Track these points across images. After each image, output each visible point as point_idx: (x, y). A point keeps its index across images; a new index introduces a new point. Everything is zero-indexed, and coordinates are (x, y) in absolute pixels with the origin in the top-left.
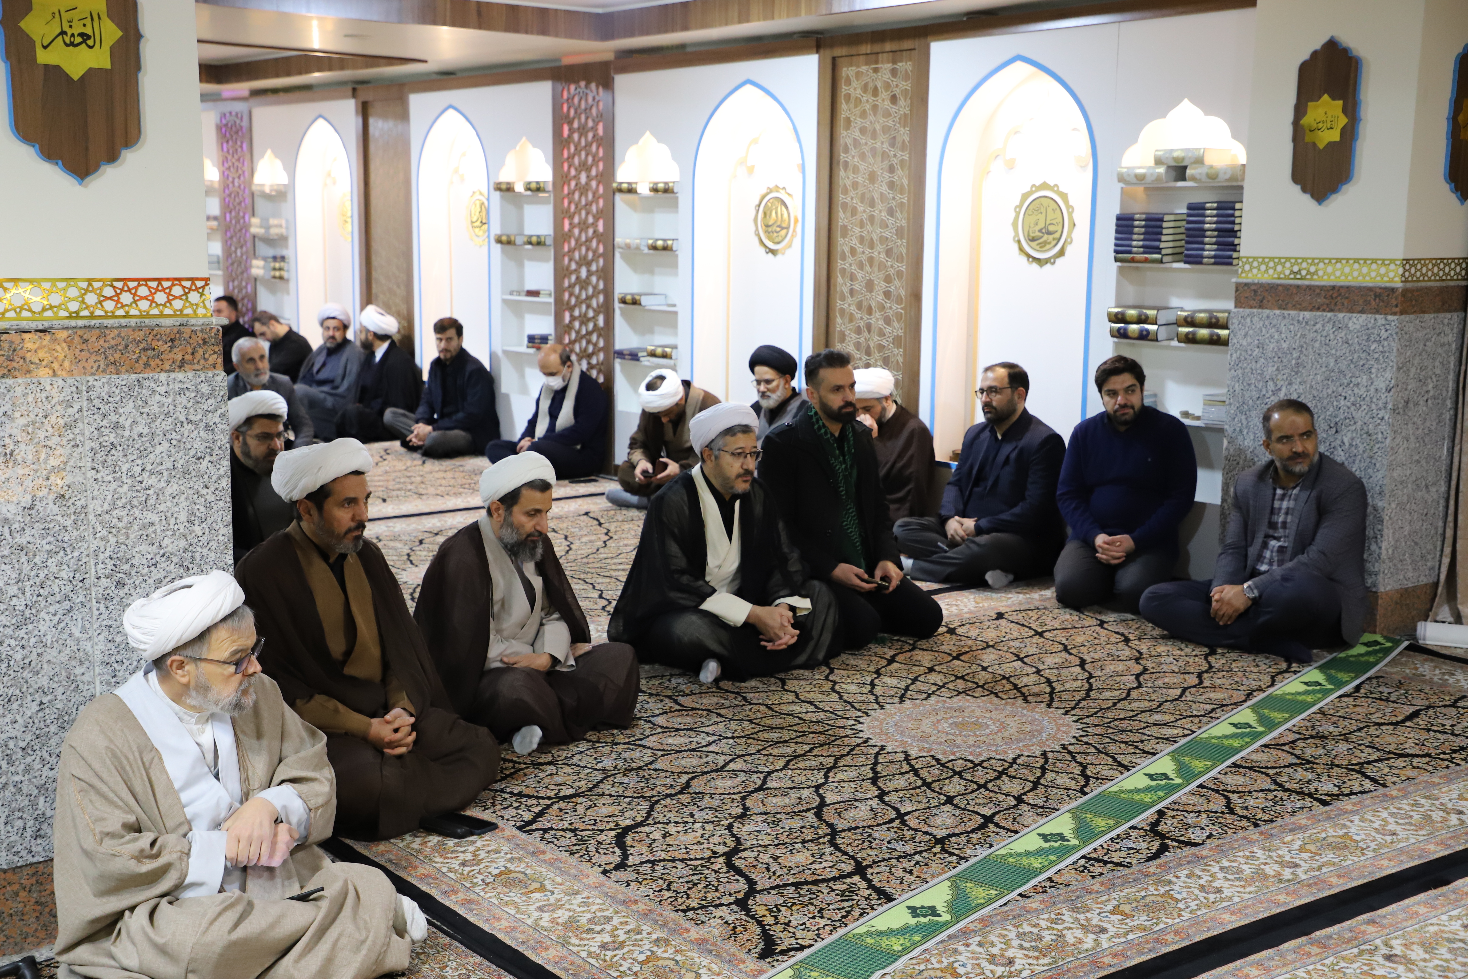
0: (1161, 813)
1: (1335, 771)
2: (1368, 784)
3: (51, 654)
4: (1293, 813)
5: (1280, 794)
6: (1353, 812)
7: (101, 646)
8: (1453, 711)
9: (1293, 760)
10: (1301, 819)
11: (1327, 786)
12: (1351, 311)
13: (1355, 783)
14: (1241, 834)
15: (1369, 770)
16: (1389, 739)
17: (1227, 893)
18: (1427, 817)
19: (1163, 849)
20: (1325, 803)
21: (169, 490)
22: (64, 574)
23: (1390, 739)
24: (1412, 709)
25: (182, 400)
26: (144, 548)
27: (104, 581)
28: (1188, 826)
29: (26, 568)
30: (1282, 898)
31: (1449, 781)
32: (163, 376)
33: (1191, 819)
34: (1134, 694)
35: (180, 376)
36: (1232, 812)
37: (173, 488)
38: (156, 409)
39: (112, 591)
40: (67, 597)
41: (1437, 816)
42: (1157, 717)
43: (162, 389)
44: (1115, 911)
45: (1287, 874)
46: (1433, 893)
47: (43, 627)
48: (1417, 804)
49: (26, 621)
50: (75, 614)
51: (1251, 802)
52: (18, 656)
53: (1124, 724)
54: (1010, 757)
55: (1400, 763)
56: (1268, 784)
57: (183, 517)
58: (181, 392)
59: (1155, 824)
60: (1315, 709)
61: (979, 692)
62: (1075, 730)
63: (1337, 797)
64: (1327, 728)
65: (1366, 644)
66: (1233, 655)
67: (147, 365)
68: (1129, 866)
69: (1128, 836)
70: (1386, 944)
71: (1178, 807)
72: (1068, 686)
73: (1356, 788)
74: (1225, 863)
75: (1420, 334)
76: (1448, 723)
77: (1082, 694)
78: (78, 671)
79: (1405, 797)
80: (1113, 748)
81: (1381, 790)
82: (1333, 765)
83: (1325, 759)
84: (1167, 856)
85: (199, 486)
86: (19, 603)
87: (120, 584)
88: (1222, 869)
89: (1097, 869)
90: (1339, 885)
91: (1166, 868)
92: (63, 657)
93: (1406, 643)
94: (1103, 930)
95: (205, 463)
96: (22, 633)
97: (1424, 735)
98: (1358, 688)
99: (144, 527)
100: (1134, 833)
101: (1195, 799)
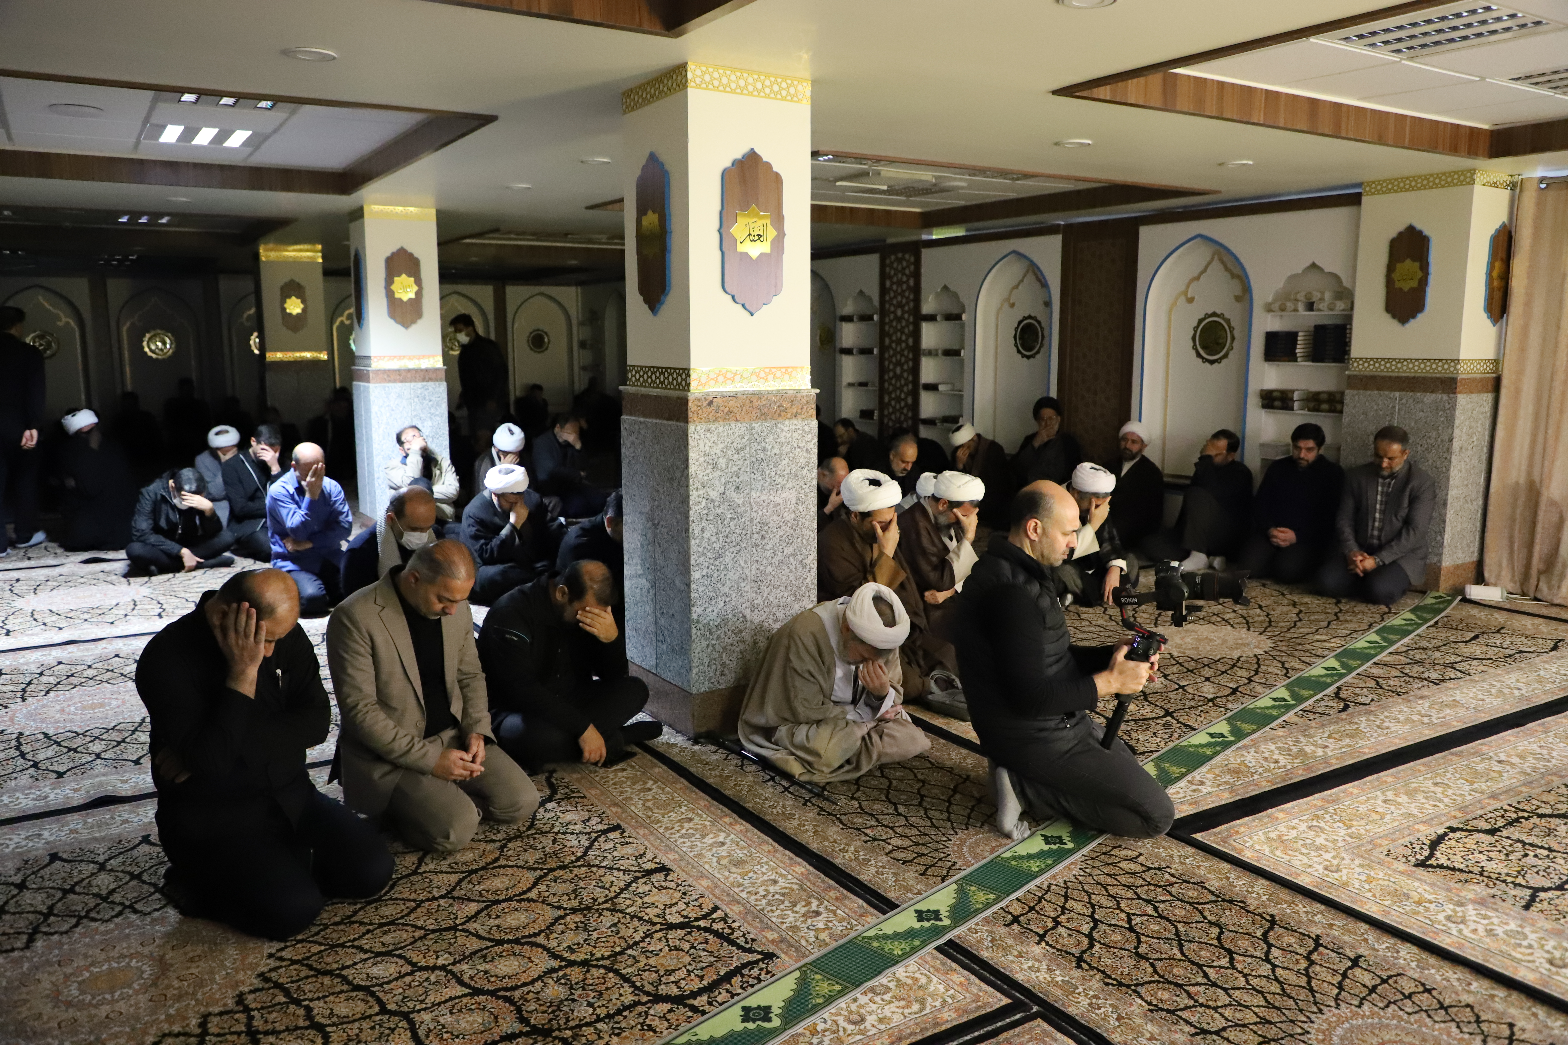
0: (1339, 688)
1: (1436, 667)
2: (1459, 675)
3: (730, 575)
4: (1419, 689)
5: (1408, 679)
6: (1456, 689)
7: (753, 572)
8: (1498, 636)
9: (1409, 661)
10: (1425, 692)
11: (1434, 675)
12: (1425, 391)
13: (1451, 673)
14: (1391, 699)
15: (1458, 666)
16: (1467, 650)
17: (1393, 729)
18: (1500, 691)
19: (1346, 707)
20: (1437, 684)
21: (788, 486)
22: (737, 531)
23: (1465, 650)
24: (1473, 635)
25: (796, 435)
26: (775, 518)
27: (756, 536)
28: (1358, 695)
29: (720, 526)
30: (1427, 732)
31: (1508, 673)
32: (787, 422)
33: (1357, 691)
34: (1299, 624)
35: (795, 421)
36: (1381, 688)
37: (789, 485)
38: (783, 440)
39: (759, 542)
40: (738, 544)
41: (1506, 691)
42: (1318, 637)
43: (786, 429)
44: (1329, 737)
45: (1426, 720)
46: (1515, 730)
47: (727, 559)
48: (1492, 685)
49: (720, 556)
50: (742, 553)
51: (1391, 683)
52: (715, 575)
53: (1299, 641)
54: (1236, 657)
55: (1475, 663)
56: (1398, 673)
57: (794, 501)
58: (796, 430)
59: (1337, 694)
60: (1415, 633)
61: (1201, 622)
62: (1269, 643)
63: (1443, 681)
64: (1425, 644)
65: (1435, 598)
66: (1353, 604)
67: (780, 415)
68: (1329, 715)
69: (1322, 699)
70: (1496, 754)
71: (1348, 685)
72: (1256, 619)
73: (1453, 676)
74: (1386, 714)
75: (1470, 406)
76: (1498, 642)
77: (1267, 624)
78: (743, 585)
79: (1484, 681)
80: (1296, 653)
81: (1468, 677)
82: (1435, 664)
83: (1428, 661)
84: (1350, 710)
85: (802, 484)
86: (717, 546)
87: (763, 537)
88: (1387, 717)
89: (1311, 716)
90: (1457, 726)
91: (1352, 715)
92: (736, 577)
93: (1460, 598)
94: (1327, 747)
95: (805, 471)
96: (717, 563)
97: (1485, 648)
98: (1436, 623)
99: (775, 506)
100: (1326, 698)
101: (1356, 681)
